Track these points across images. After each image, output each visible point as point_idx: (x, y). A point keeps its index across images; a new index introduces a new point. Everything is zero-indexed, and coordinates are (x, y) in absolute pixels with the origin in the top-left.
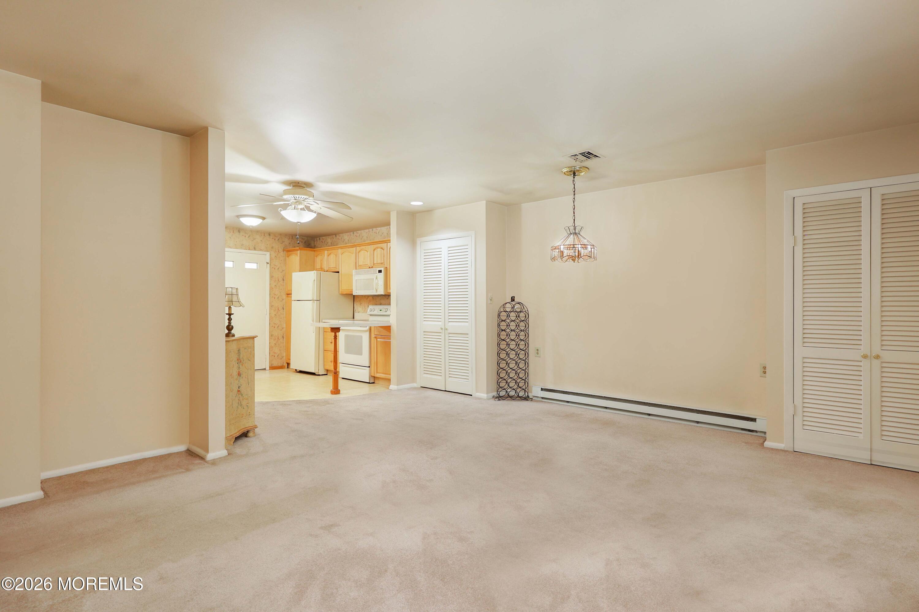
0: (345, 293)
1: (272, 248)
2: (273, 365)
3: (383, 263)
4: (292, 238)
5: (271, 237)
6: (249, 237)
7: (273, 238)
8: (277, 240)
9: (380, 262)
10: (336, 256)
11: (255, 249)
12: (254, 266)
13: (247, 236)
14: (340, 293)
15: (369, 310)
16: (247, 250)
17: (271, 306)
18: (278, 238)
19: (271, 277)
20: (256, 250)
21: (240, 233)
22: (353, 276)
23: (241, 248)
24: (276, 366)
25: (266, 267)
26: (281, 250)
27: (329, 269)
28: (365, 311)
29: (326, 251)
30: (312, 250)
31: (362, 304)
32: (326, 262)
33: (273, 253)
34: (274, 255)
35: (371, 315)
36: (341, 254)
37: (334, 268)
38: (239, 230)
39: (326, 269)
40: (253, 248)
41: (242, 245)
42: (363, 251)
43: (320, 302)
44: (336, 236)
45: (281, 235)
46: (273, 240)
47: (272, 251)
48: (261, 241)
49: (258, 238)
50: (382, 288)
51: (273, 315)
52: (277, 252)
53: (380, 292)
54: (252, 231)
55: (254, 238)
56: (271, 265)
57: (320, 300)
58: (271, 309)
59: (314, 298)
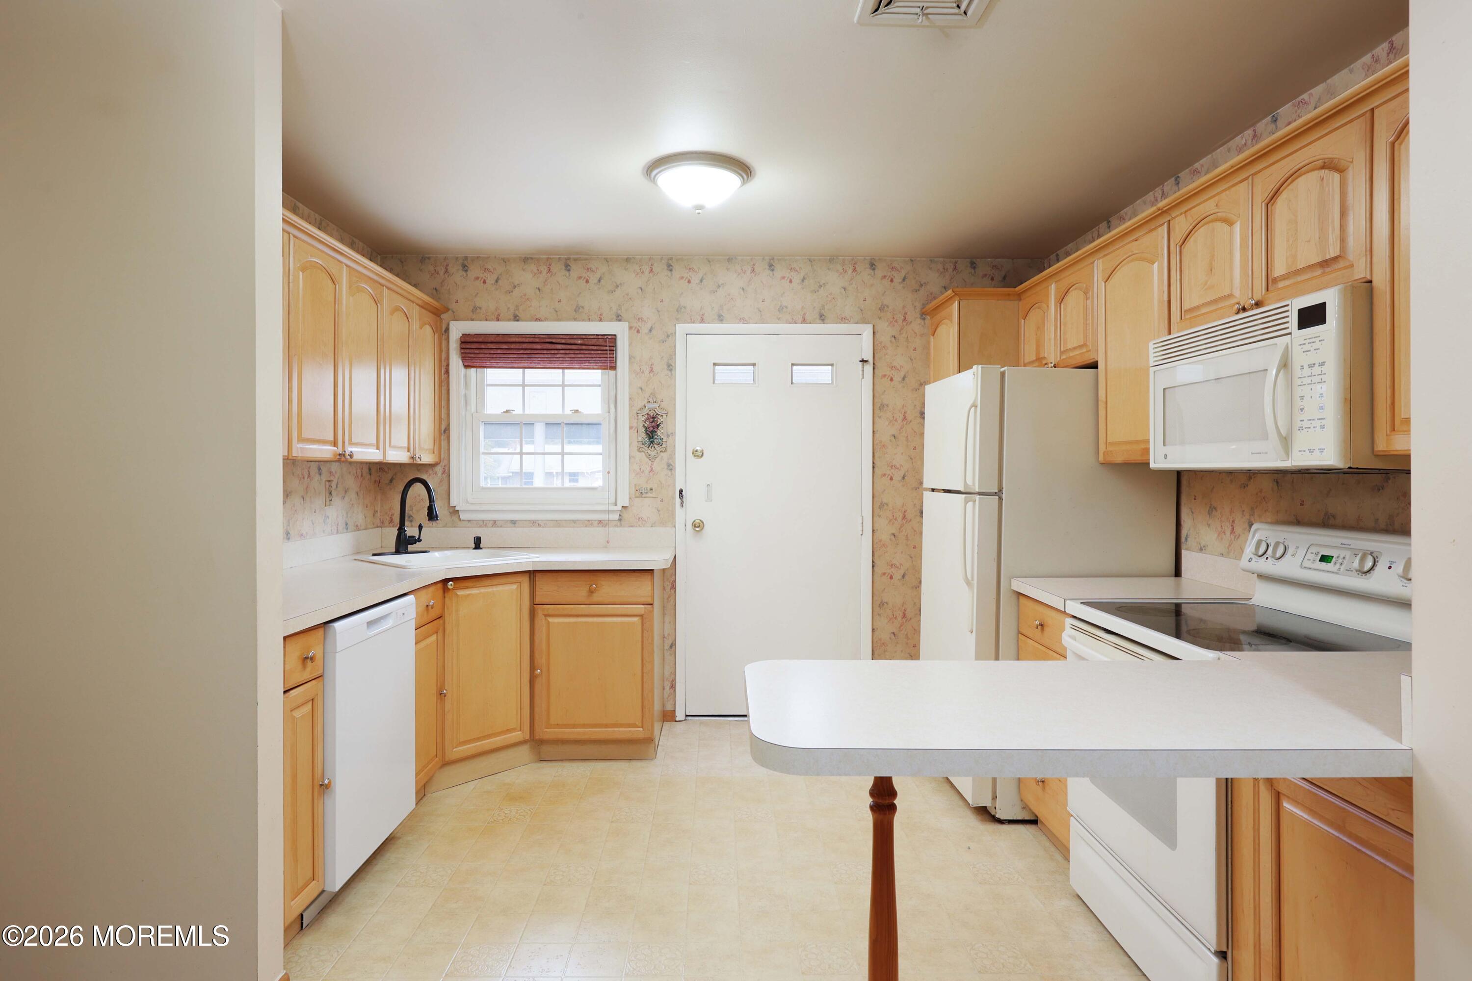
0: (1119, 459)
1: (882, 308)
4: (955, 269)
5: (879, 273)
6: (803, 281)
7: (884, 277)
8: (898, 279)
10: (1086, 293)
11: (822, 318)
12: (824, 374)
13: (797, 279)
14: (1101, 458)
15: (1249, 549)
16: (796, 323)
17: (877, 505)
18: (903, 274)
19: (878, 407)
20: (825, 322)
21: (773, 270)
22: (1152, 370)
23: (779, 319)
25: (861, 377)
26: (913, 315)
27: (1064, 357)
28: (1233, 551)
29: (1053, 286)
30: (1009, 295)
31: (1215, 508)
32: (1053, 328)
33: (883, 326)
34: (886, 331)
35: (1261, 576)
36: (1105, 280)
37: (1077, 352)
38: (772, 261)
39: (1052, 358)
40: (817, 316)
41: (781, 309)
42: (1206, 226)
43: (1000, 499)
44: (1109, 222)
45: (912, 261)
46: (886, 282)
47: (880, 318)
48: (845, 289)
49: (834, 281)
50: (1322, 427)
51: (885, 537)
52: (900, 321)
53: (1317, 452)
54: (814, 261)
55: (821, 284)
56: (876, 367)
57: (1001, 491)
58: (880, 516)
59: (969, 482)
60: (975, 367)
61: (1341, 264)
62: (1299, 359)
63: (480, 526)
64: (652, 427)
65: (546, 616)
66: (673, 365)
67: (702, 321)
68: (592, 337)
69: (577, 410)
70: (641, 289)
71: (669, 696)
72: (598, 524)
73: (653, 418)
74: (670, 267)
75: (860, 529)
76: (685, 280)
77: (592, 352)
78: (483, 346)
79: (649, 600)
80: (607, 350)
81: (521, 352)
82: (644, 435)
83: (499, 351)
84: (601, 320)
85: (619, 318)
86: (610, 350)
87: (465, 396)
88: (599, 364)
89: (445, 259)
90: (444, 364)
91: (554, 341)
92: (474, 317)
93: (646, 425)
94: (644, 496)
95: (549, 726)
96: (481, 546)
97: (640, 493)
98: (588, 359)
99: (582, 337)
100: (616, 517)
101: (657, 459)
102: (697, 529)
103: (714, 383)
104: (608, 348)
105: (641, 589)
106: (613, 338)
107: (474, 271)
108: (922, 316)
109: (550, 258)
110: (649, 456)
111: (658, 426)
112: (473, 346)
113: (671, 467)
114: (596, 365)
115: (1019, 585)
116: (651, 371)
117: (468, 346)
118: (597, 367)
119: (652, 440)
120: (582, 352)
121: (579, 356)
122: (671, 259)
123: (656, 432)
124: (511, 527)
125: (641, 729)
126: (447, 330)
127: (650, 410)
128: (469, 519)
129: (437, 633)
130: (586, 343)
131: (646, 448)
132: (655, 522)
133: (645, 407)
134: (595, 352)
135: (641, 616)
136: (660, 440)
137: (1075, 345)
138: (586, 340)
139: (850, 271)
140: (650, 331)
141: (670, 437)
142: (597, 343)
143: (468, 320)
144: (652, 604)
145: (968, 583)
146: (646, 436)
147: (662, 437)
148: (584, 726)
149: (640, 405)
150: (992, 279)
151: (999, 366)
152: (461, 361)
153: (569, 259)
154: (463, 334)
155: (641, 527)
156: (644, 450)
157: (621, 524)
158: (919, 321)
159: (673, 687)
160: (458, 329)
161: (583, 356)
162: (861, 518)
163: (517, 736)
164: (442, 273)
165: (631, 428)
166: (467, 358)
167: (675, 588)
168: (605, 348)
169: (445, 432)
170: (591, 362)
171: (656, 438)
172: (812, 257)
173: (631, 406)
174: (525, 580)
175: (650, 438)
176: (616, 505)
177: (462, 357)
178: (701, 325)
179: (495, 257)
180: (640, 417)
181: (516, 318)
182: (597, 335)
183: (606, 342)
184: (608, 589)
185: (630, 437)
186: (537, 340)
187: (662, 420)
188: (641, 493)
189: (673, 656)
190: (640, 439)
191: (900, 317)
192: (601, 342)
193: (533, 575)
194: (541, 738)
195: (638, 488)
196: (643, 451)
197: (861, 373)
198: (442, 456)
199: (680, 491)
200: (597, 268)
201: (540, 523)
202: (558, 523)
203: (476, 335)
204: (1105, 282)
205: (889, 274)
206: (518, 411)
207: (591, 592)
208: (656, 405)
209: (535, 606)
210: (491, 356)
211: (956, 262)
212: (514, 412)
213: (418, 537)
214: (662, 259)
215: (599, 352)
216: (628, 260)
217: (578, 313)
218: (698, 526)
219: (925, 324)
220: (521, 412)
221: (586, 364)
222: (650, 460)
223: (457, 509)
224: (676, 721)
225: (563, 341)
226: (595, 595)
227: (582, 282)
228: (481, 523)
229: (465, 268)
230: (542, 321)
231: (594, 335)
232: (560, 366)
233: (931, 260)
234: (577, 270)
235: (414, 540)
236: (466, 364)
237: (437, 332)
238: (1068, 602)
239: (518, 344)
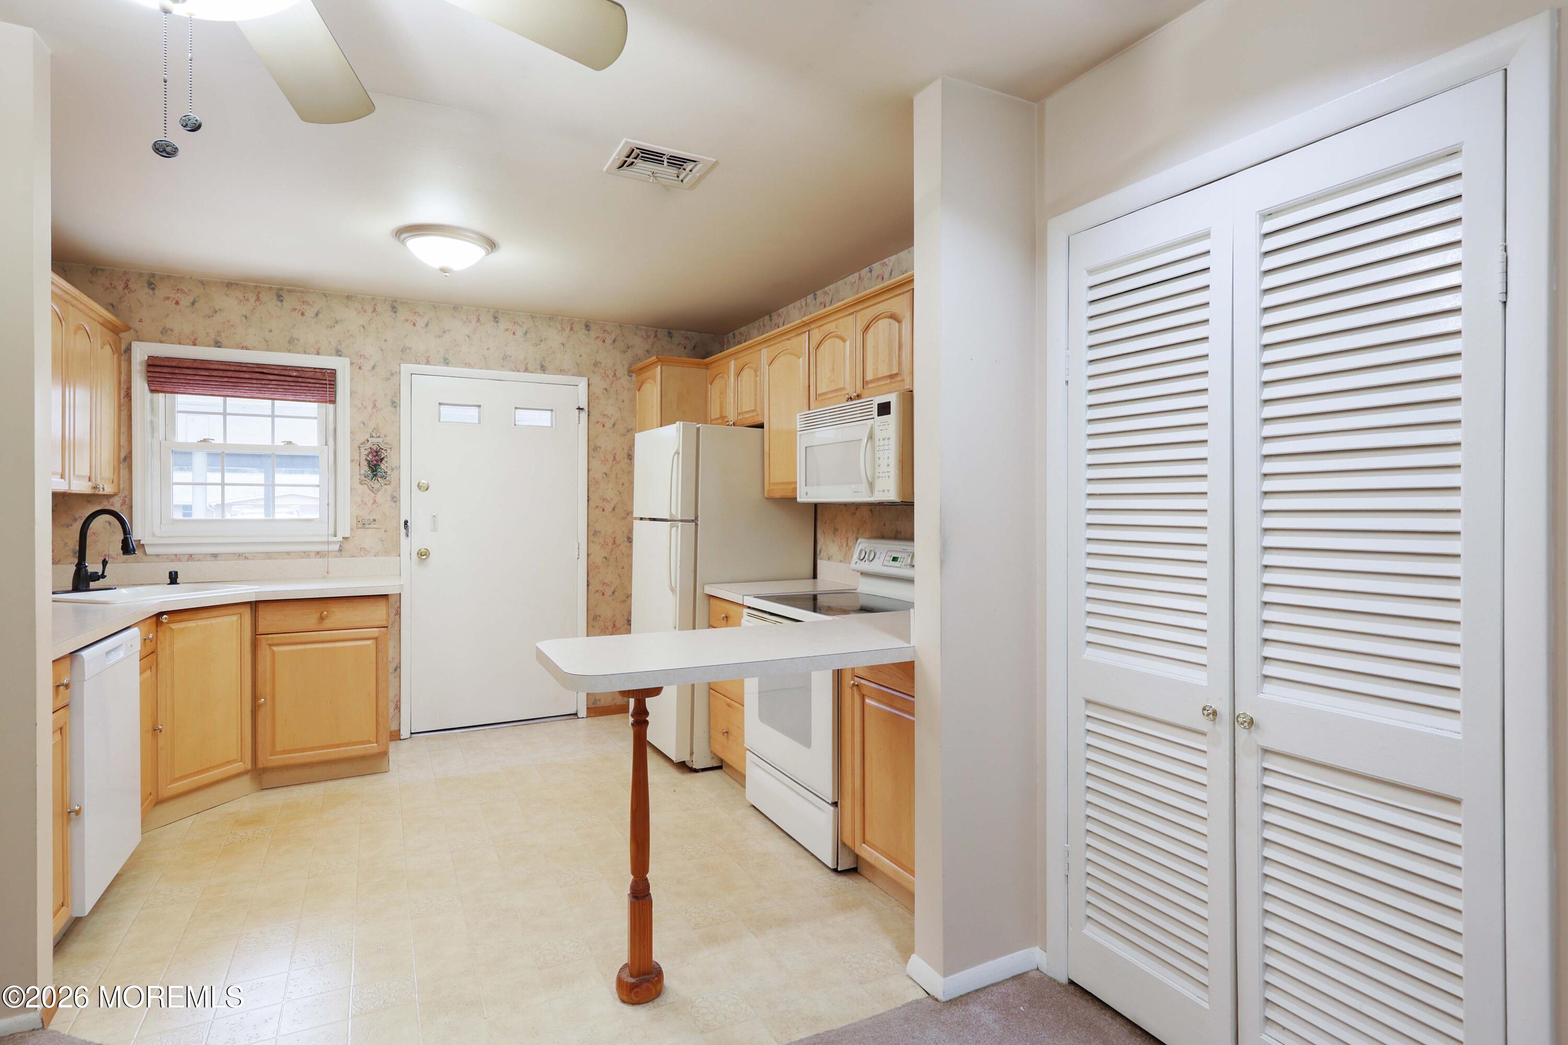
0: (778, 495)
1: (596, 364)
2: (598, 702)
3: (896, 374)
4: (656, 336)
5: (593, 334)
6: (525, 334)
7: (598, 338)
8: (609, 341)
9: (887, 373)
10: (756, 372)
11: (543, 369)
12: (543, 419)
13: (520, 333)
14: (766, 495)
15: (855, 556)
16: (519, 371)
17: (591, 533)
18: (613, 336)
19: (593, 449)
20: (546, 372)
21: (497, 322)
22: (798, 433)
23: (503, 366)
24: (607, 704)
25: (577, 422)
26: (622, 371)
27: (740, 417)
28: (847, 558)
29: (732, 362)
30: (699, 364)
31: (838, 531)
32: (732, 395)
33: (596, 379)
34: (600, 385)
35: (864, 574)
36: (769, 364)
37: (751, 415)
38: (496, 314)
39: (732, 417)
40: (539, 367)
41: (505, 358)
42: (830, 340)
43: (696, 525)
44: (771, 316)
45: (621, 326)
46: (599, 342)
47: (594, 372)
48: (563, 345)
49: (554, 337)
50: (889, 477)
51: (598, 560)
52: (611, 377)
53: (886, 492)
54: (536, 317)
55: (542, 338)
56: (590, 414)
57: (696, 518)
58: (593, 542)
59: (674, 512)
60: (678, 423)
61: (899, 378)
62: (878, 435)
63: (172, 561)
64: (376, 460)
65: (270, 645)
66: (398, 402)
67: (428, 363)
68: (309, 370)
69: (290, 442)
70: (364, 327)
71: (393, 717)
72: (315, 555)
73: (377, 452)
74: (394, 309)
75: (577, 553)
76: (410, 323)
77: (310, 385)
78: (177, 371)
79: (384, 623)
80: (326, 384)
81: (225, 380)
82: (367, 468)
83: (197, 378)
84: (318, 354)
85: (339, 353)
86: (329, 384)
87: (152, 422)
88: (317, 397)
89: (125, 273)
90: (124, 387)
91: (265, 371)
92: (163, 339)
93: (369, 459)
94: (366, 527)
95: (274, 753)
96: (178, 580)
97: (362, 524)
98: (305, 392)
99: (297, 369)
100: (337, 547)
101: (380, 492)
102: (424, 557)
103: (439, 421)
104: (327, 382)
105: (378, 613)
106: (333, 373)
107: (163, 291)
108: (629, 373)
109: (259, 286)
110: (372, 489)
111: (382, 460)
112: (164, 370)
113: (395, 499)
114: (314, 398)
115: (710, 590)
116: (375, 406)
117: (157, 370)
118: (313, 400)
119: (375, 473)
120: (298, 384)
121: (295, 388)
122: (396, 301)
123: (380, 465)
124: (212, 561)
125: (376, 744)
126: (128, 350)
127: (373, 445)
128: (157, 554)
129: (151, 668)
130: (303, 376)
131: (369, 481)
132: (378, 552)
133: (368, 441)
134: (313, 385)
135: (376, 639)
136: (383, 473)
137: (748, 410)
138: (301, 372)
139: (568, 330)
140: (373, 368)
141: (394, 471)
142: (315, 377)
143: (155, 341)
144: (387, 627)
145: (673, 590)
146: (368, 469)
147: (386, 470)
148: (313, 749)
149: (363, 439)
150: (685, 348)
151: (696, 423)
152: (146, 385)
153: (281, 289)
154: (149, 357)
155: (364, 557)
156: (365, 482)
157: (341, 555)
158: (627, 377)
159: (398, 707)
160: (141, 352)
161: (299, 388)
162: (577, 544)
163: (238, 767)
164: (120, 288)
165: (352, 461)
166: (155, 383)
167: (400, 614)
168: (324, 382)
169: (125, 459)
170: (307, 394)
171: (379, 472)
172: (534, 314)
173: (352, 440)
174: (247, 613)
175: (373, 471)
176: (336, 536)
177: (148, 381)
178: (427, 366)
179: (191, 278)
180: (362, 450)
181: (218, 344)
182: (315, 368)
183: (324, 375)
184: (340, 615)
185: (352, 470)
186: (245, 369)
187: (386, 454)
188: (364, 524)
189: (398, 678)
190: (363, 472)
191: (610, 373)
192: (318, 375)
193: (255, 606)
194: (265, 766)
195: (360, 519)
196: (365, 484)
197: (577, 419)
198: (122, 487)
199: (405, 522)
200: (314, 302)
201: (247, 555)
202: (269, 556)
203: (166, 359)
204: (769, 366)
205: (601, 335)
206: (219, 440)
207: (322, 619)
208: (380, 440)
209: (257, 636)
210: (188, 382)
211: (657, 331)
212: (213, 442)
213: (101, 573)
214: (385, 300)
215: (318, 385)
216: (348, 297)
217: (291, 345)
218: (423, 555)
219: (631, 380)
220: (221, 442)
221: (302, 396)
222: (373, 492)
223: (142, 543)
224: (400, 740)
225: (276, 372)
226: (326, 621)
227: (297, 315)
228: (174, 557)
229: (151, 285)
230: (249, 349)
231: (311, 368)
232: (270, 397)
233: (636, 327)
234: (290, 302)
235: (96, 577)
236: (153, 388)
237: (116, 352)
238: (745, 597)
239: (221, 372)
